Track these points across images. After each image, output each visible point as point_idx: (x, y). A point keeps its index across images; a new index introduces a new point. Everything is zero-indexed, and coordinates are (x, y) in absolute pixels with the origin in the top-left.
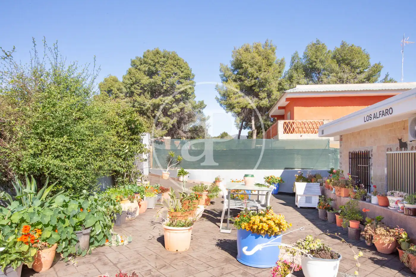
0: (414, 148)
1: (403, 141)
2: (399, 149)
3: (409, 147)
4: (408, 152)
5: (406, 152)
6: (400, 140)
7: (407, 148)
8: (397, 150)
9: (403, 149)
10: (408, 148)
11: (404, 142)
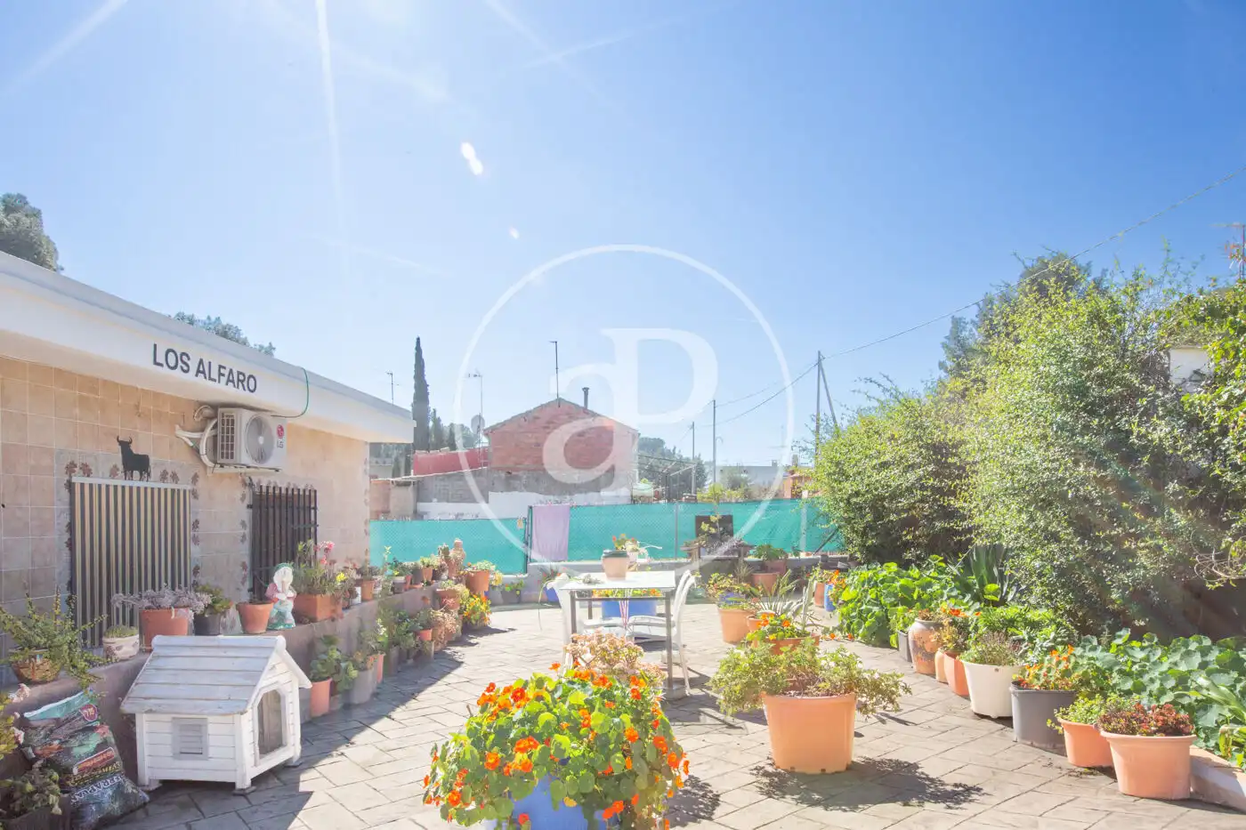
0: (168, 476)
1: (137, 449)
2: (120, 473)
3: (155, 472)
4: (150, 485)
5: (143, 484)
6: (125, 446)
7: (149, 475)
8: (113, 474)
9: (136, 473)
10: (152, 474)
11: (141, 452)
